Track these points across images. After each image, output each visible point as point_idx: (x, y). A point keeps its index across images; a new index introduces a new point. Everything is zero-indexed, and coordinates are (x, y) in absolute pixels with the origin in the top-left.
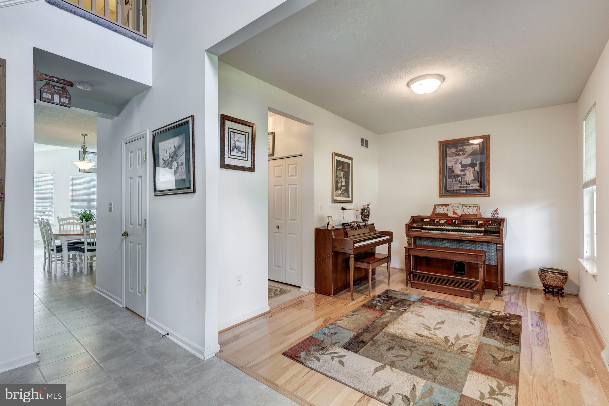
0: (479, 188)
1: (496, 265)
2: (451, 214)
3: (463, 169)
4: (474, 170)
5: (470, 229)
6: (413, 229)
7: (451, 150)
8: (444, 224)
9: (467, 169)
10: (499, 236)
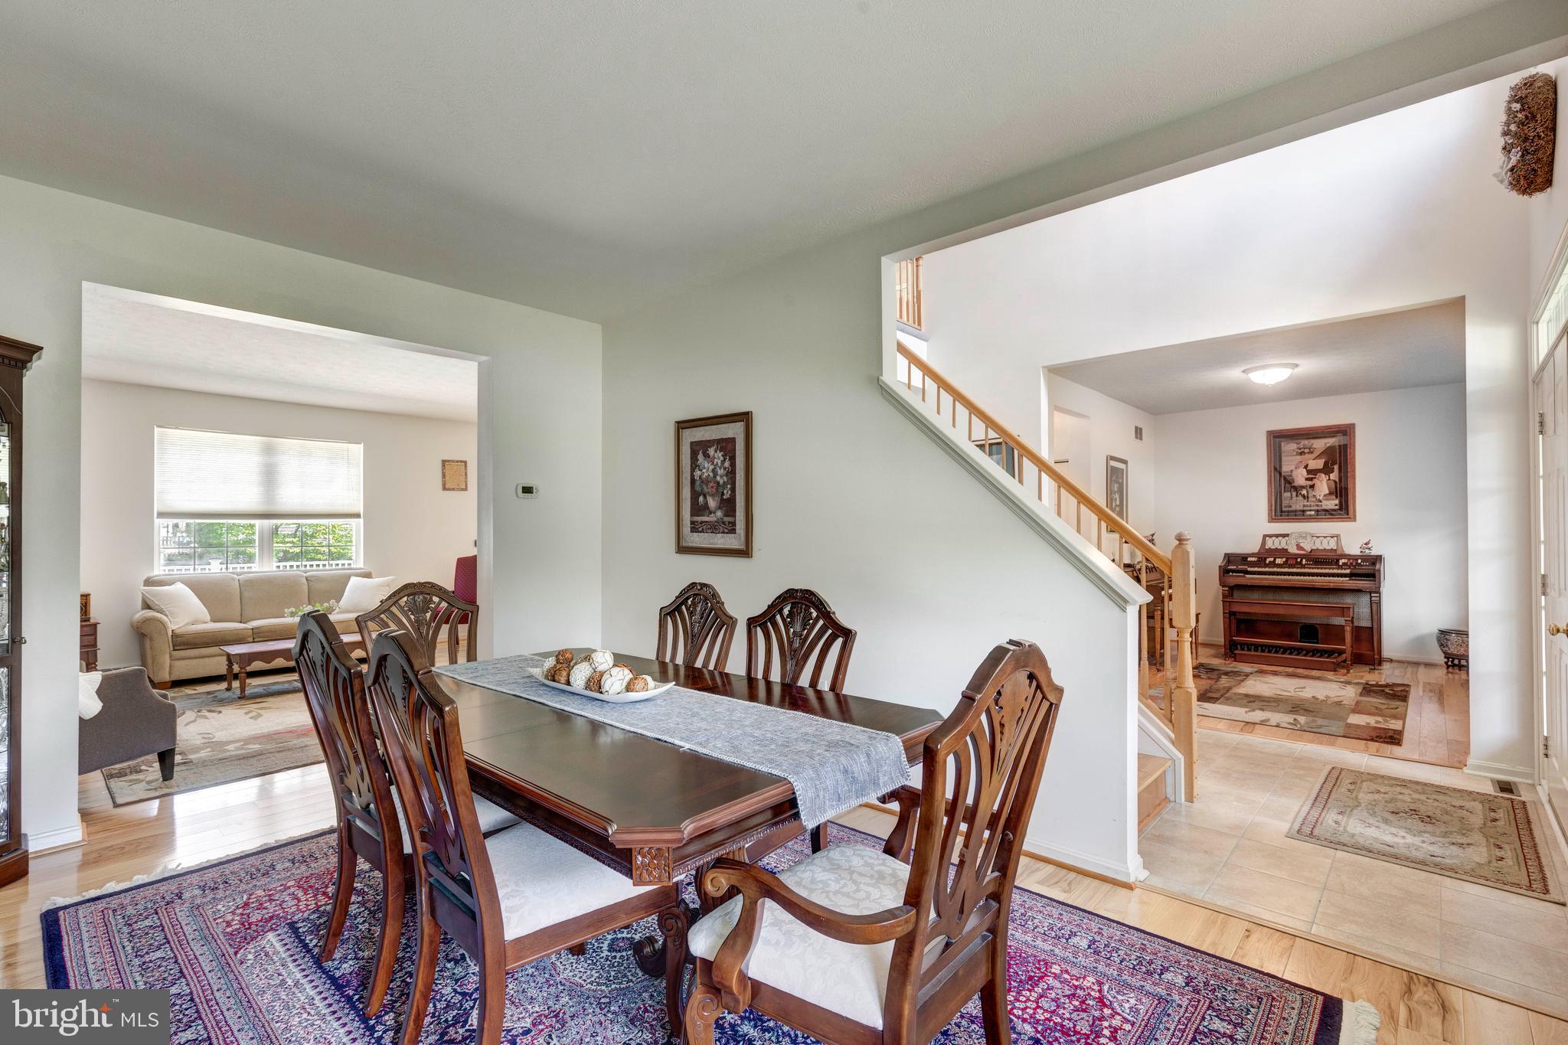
0: (1337, 507)
1: (1370, 625)
2: (1293, 550)
3: (1311, 476)
4: (1329, 479)
5: (1327, 571)
6: (1231, 573)
7: (1289, 445)
8: (1282, 565)
9: (1317, 476)
10: (1375, 581)
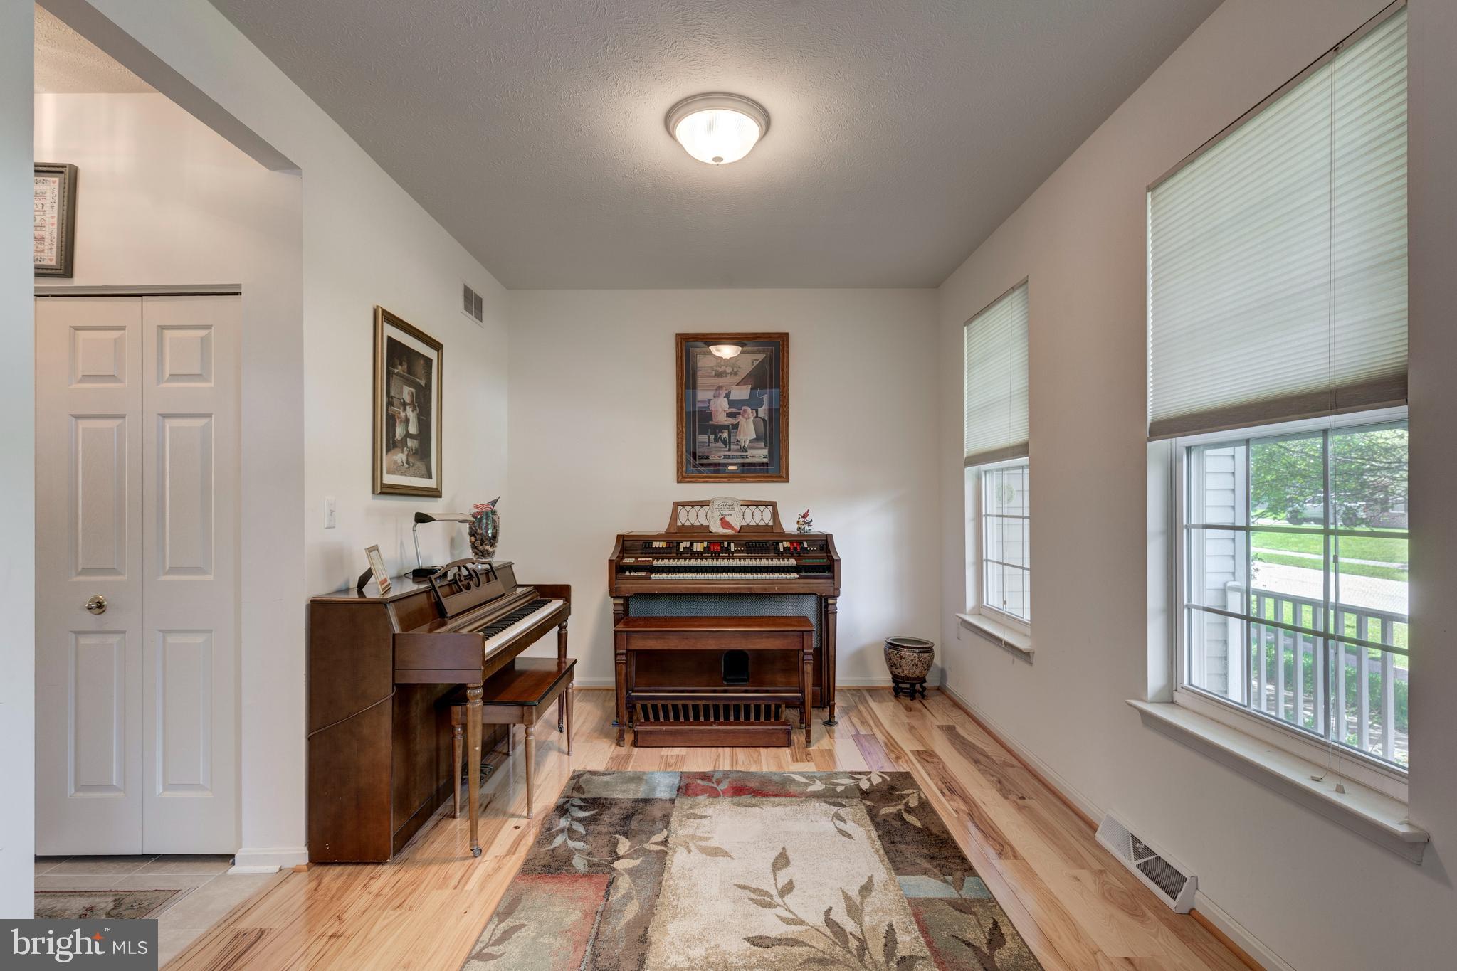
0: (767, 461)
1: (818, 646)
2: (717, 528)
6: (628, 573)
8: (703, 553)
9: (741, 412)
10: (833, 578)
